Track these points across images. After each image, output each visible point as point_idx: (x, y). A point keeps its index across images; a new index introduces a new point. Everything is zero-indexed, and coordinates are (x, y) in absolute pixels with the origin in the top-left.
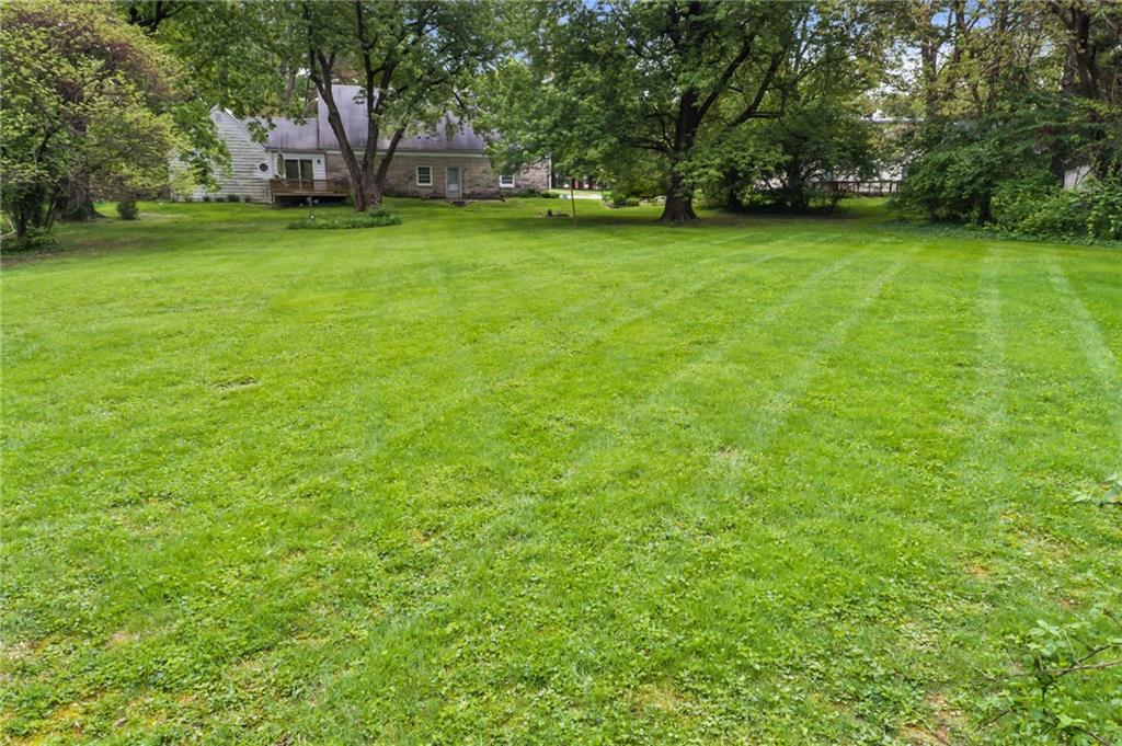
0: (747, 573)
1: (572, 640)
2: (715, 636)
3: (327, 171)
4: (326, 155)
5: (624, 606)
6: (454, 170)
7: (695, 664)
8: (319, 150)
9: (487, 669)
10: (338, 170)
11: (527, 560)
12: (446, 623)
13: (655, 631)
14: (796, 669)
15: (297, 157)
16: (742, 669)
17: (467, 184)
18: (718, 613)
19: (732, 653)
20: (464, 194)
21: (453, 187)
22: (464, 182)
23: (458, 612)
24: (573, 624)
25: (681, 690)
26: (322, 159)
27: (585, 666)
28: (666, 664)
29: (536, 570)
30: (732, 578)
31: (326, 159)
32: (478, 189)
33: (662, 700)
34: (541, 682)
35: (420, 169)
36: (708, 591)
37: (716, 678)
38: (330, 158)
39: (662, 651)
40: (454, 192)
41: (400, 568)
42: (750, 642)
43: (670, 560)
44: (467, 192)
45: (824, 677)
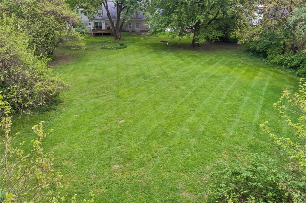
0: (192, 160)
1: (173, 168)
2: (187, 168)
3: (105, 25)
4: (105, 20)
5: (178, 164)
6: (137, 24)
7: (185, 171)
8: (103, 19)
9: (165, 170)
10: (108, 25)
11: (167, 157)
12: (160, 165)
13: (181, 167)
14: (195, 171)
15: (98, 21)
16: (189, 171)
17: (141, 28)
18: (188, 165)
19: (189, 169)
20: (140, 31)
21: (137, 29)
22: (140, 27)
23: (161, 164)
24: (173, 165)
25: (183, 173)
26: (104, 22)
27: (174, 170)
28: (182, 170)
29: (169, 159)
30: (190, 160)
31: (105, 22)
32: (144, 29)
33: (181, 174)
34: (170, 172)
35: (129, 24)
36: (187, 162)
37: (187, 172)
38: (106, 21)
39: (182, 169)
40: (137, 30)
41: (154, 157)
42: (191, 168)
43: (184, 158)
44: (141, 30)
45: (197, 172)
